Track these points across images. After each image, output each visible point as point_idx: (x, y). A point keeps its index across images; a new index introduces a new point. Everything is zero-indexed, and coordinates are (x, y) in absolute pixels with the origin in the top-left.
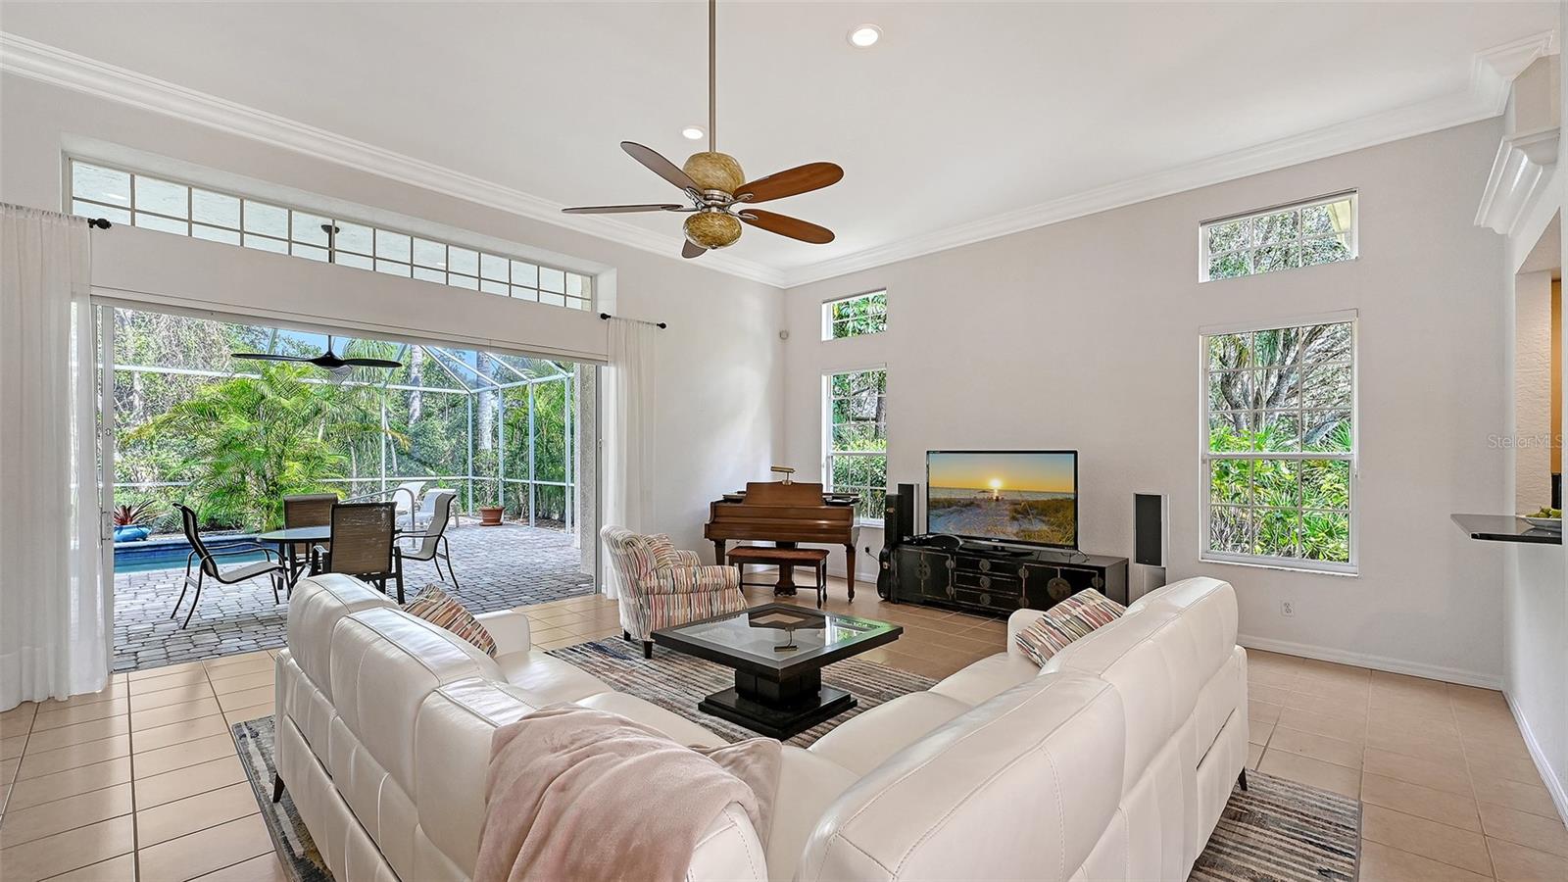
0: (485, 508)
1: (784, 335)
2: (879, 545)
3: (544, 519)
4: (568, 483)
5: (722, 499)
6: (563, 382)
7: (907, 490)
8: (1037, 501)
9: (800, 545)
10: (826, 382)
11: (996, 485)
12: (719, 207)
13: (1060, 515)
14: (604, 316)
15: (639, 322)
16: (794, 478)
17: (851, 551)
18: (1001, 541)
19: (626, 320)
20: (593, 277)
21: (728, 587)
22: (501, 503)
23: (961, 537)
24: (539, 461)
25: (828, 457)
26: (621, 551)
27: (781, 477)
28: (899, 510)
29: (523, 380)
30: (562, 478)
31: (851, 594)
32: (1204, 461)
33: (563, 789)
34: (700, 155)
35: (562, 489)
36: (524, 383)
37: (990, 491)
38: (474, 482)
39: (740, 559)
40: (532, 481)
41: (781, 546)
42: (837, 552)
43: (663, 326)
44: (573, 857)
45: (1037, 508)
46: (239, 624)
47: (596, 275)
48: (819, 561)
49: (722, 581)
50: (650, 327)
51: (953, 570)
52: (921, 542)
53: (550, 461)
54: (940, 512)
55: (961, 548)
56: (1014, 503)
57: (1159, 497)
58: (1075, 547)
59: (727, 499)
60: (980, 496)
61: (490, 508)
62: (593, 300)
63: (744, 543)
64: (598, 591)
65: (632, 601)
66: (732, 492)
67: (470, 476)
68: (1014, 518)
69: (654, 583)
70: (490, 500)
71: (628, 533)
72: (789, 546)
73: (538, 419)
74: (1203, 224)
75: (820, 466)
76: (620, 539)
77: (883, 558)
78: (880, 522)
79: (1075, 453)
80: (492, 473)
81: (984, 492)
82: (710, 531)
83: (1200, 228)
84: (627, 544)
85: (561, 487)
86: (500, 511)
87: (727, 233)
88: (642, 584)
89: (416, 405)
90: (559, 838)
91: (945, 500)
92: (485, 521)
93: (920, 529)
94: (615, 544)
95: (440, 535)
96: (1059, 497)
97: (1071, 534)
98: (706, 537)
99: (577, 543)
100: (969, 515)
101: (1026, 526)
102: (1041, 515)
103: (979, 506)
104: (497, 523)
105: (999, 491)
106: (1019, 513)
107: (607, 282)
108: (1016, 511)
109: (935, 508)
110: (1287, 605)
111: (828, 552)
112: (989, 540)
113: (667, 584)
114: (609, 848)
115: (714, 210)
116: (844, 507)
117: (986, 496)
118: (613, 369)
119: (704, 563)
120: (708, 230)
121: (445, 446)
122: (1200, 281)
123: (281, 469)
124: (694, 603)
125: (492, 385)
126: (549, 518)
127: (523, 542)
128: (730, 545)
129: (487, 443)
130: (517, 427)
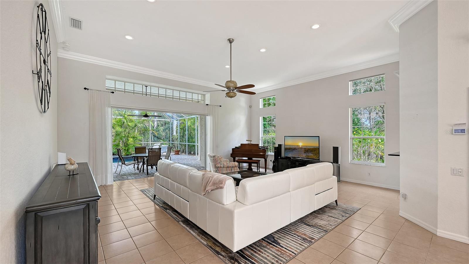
0: (175, 150)
1: (250, 107)
2: (273, 159)
3: (190, 153)
4: (196, 144)
5: (235, 148)
6: (195, 118)
7: (280, 146)
8: (310, 148)
9: (254, 159)
10: (261, 119)
11: (301, 144)
12: (232, 90)
13: (315, 152)
14: (207, 105)
15: (215, 106)
16: (252, 143)
17: (266, 161)
18: (302, 158)
19: (212, 105)
20: (204, 95)
21: (235, 167)
22: (179, 149)
23: (292, 157)
24: (188, 138)
25: (261, 137)
26: (212, 158)
27: (249, 142)
28: (278, 150)
29: (184, 117)
30: (194, 142)
31: (266, 171)
32: (351, 139)
33: (212, 177)
34: (229, 81)
35: (194, 146)
36: (185, 118)
37: (299, 146)
38: (172, 144)
39: (239, 162)
40: (187, 143)
41: (248, 159)
42: (262, 160)
43: (221, 106)
44: (214, 182)
45: (310, 150)
46: (130, 174)
47: (205, 95)
48: (258, 162)
49: (234, 165)
50: (217, 106)
51: (290, 165)
52: (283, 158)
53: (191, 138)
54: (288, 151)
55: (292, 159)
56: (305, 149)
57: (338, 147)
58: (319, 159)
59: (236, 148)
60: (297, 147)
61: (177, 150)
62: (204, 100)
63: (240, 158)
64: (205, 169)
65: (214, 169)
66: (237, 146)
67: (171, 142)
68: (305, 153)
69: (219, 165)
70: (176, 148)
71: (214, 154)
72: (251, 159)
73: (188, 127)
74: (350, 81)
75: (259, 139)
76: (212, 156)
77: (274, 162)
78: (273, 154)
79: (319, 137)
80: (177, 141)
81: (298, 146)
82: (232, 155)
83: (350, 82)
84: (214, 157)
85: (194, 145)
86: (179, 151)
87: (234, 96)
88: (217, 165)
89: (156, 123)
90: (212, 181)
91: (289, 148)
92: (175, 153)
93: (283, 155)
94: (211, 157)
95: (169, 156)
96: (316, 147)
97: (318, 156)
98: (231, 157)
99: (199, 159)
100: (294, 152)
101: (308, 154)
102: (311, 152)
103: (297, 150)
104: (178, 154)
105: (301, 146)
106: (306, 151)
107: (208, 96)
108: (305, 151)
109: (286, 150)
110: (369, 173)
111: (260, 161)
112: (299, 158)
113: (222, 166)
114: (218, 181)
115: (231, 91)
116: (264, 150)
117: (298, 147)
118: (209, 117)
119: (230, 161)
120: (230, 95)
121: (164, 134)
122: (349, 95)
123: (128, 140)
124: (228, 170)
125: (176, 118)
126: (191, 153)
127: (186, 159)
128: (237, 159)
129: (175, 133)
130: (183, 129)
